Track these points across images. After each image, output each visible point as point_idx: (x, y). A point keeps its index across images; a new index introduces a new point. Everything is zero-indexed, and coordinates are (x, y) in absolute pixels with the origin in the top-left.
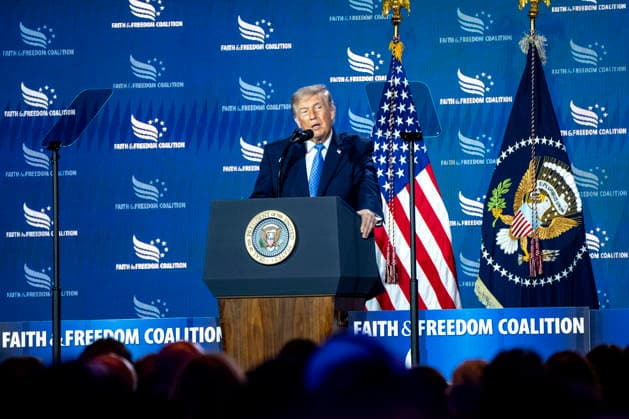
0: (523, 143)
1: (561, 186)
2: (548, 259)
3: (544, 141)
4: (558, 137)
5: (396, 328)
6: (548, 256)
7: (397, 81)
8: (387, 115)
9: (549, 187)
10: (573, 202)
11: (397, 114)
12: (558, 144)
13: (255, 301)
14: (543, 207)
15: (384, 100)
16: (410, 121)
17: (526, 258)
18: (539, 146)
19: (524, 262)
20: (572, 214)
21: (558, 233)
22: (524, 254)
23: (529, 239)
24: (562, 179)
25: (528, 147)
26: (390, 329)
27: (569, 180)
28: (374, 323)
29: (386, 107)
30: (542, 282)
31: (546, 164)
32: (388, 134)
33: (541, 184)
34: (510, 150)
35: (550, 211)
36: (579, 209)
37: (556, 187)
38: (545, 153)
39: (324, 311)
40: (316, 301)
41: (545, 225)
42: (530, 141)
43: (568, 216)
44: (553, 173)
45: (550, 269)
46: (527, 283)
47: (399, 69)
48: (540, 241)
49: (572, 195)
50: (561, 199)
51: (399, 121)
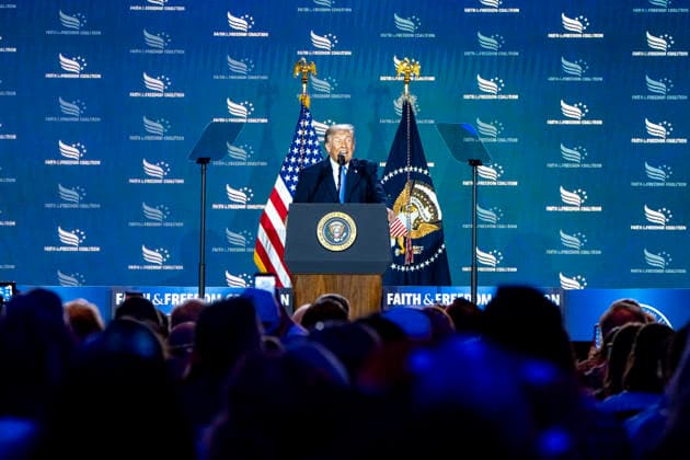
0: (401, 170)
1: (426, 201)
2: (416, 252)
3: (416, 169)
4: (425, 167)
5: (419, 299)
6: (417, 250)
7: (307, 123)
8: (299, 147)
9: (417, 202)
10: (436, 214)
11: (306, 147)
12: (426, 172)
13: (321, 277)
14: (414, 216)
15: (297, 136)
16: (316, 152)
17: (402, 252)
18: (412, 173)
19: (401, 255)
20: (434, 222)
21: (423, 234)
22: (400, 248)
23: (405, 238)
24: (427, 197)
25: (405, 173)
26: (415, 299)
27: (433, 197)
28: (403, 295)
29: (298, 141)
30: (412, 268)
31: (416, 186)
32: (300, 160)
33: (413, 200)
34: (391, 175)
35: (418, 219)
36: (440, 218)
37: (422, 201)
38: (416, 177)
39: (374, 285)
40: (368, 278)
41: (415, 229)
42: (406, 169)
43: (432, 222)
44: (420, 192)
45: (418, 259)
46: (403, 269)
47: (308, 114)
48: (412, 240)
49: (435, 208)
50: (426, 210)
51: (308, 151)
